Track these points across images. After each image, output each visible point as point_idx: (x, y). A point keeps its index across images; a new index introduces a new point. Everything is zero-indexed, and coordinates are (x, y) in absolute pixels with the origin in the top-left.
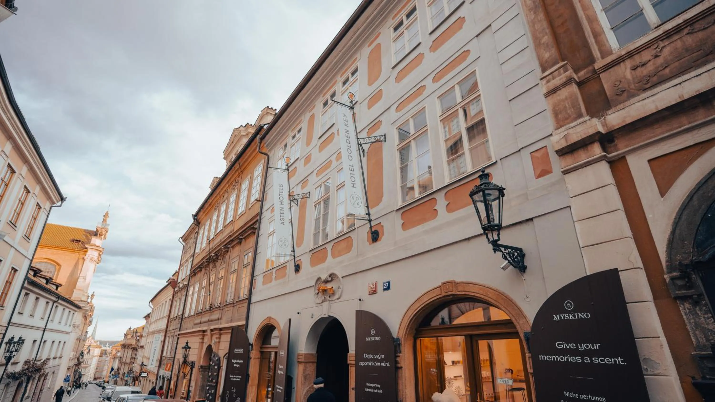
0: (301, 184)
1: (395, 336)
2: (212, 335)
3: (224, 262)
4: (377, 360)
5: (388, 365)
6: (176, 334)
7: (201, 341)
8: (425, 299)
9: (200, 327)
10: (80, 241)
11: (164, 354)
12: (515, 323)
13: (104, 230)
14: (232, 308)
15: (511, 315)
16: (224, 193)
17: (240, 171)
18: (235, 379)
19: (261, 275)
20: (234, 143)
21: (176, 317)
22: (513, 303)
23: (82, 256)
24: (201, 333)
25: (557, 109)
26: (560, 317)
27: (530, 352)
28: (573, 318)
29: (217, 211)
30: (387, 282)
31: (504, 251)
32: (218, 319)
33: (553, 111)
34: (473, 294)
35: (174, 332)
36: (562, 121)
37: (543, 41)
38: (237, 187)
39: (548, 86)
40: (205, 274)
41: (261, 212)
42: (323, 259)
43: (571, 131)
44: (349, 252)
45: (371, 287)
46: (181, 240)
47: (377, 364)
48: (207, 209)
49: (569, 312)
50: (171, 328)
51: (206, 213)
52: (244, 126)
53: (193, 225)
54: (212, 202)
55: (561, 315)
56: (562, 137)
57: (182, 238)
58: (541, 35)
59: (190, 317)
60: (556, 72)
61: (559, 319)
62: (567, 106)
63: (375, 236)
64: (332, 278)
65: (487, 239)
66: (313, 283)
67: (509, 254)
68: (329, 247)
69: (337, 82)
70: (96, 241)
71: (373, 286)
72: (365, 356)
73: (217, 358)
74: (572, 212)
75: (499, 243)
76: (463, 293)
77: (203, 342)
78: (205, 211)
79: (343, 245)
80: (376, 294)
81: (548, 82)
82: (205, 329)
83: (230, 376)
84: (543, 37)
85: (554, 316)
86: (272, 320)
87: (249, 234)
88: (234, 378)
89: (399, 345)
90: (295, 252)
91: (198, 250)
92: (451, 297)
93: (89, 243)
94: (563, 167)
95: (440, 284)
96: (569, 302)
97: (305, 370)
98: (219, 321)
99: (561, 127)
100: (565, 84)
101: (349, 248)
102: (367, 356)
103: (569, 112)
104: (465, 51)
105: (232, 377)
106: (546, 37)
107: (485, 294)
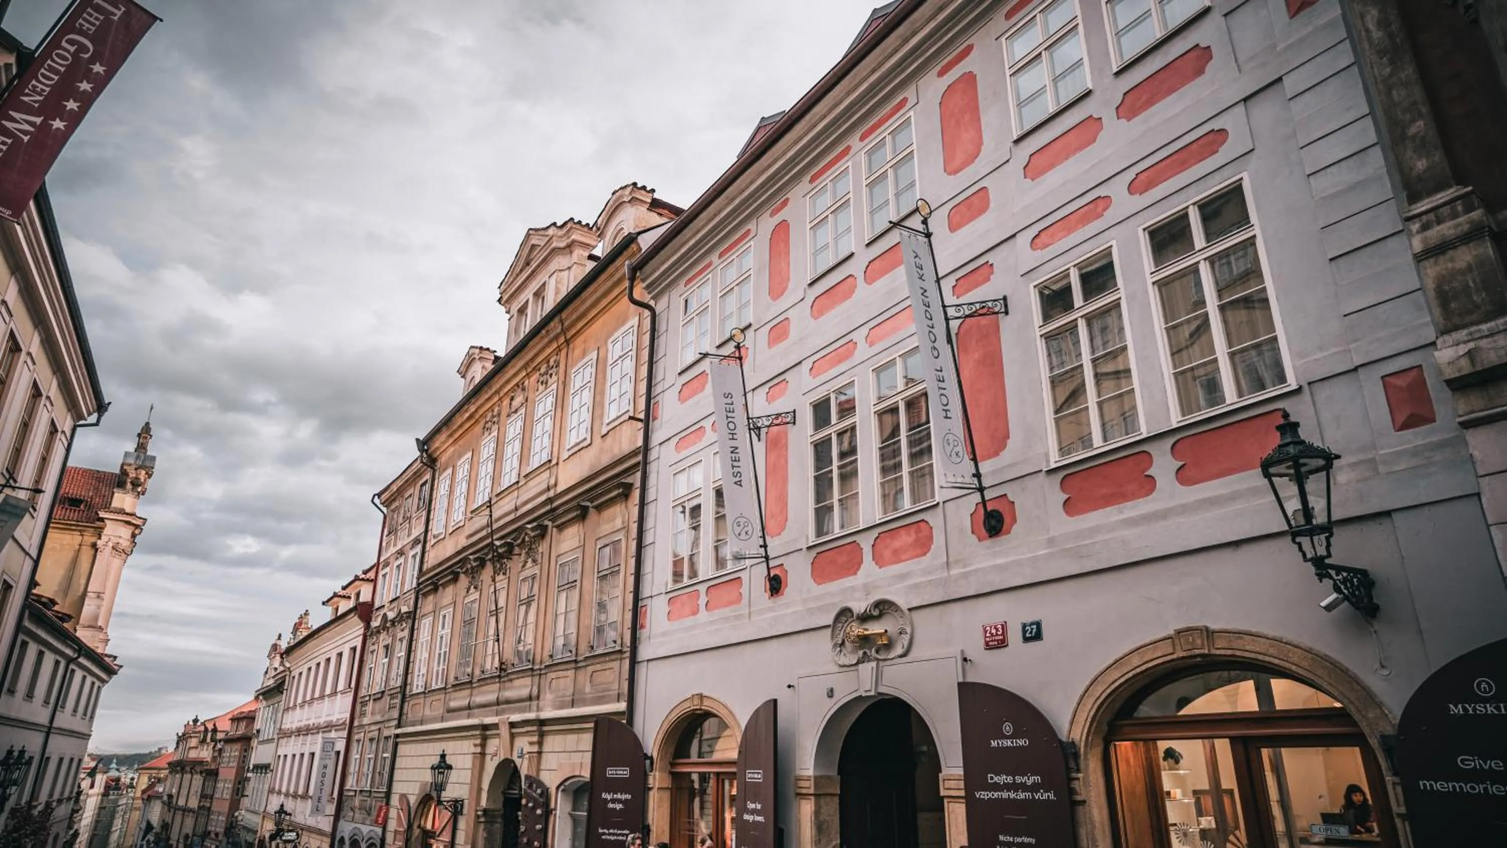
0: (766, 388)
1: (1063, 736)
2: (512, 736)
3: (534, 561)
4: (1023, 787)
5: (1052, 797)
6: (386, 733)
7: (478, 750)
8: (1136, 660)
9: (469, 717)
10: (81, 501)
11: (350, 783)
12: (1356, 717)
13: (143, 472)
14: (571, 673)
15: (1345, 701)
16: (512, 390)
17: (562, 340)
18: (613, 838)
19: (663, 596)
20: (534, 265)
21: (383, 692)
22: (1350, 677)
23: (89, 539)
24: (478, 732)
25: (1447, 288)
26: (1464, 709)
27: (1395, 774)
28: (1496, 712)
29: (495, 433)
30: (1032, 624)
31: (1336, 578)
32: (530, 698)
33: (1437, 293)
34: (1253, 656)
35: (379, 729)
36: (1459, 315)
37: (1412, 130)
38: (554, 378)
39: (1426, 238)
40: (472, 590)
41: (646, 448)
42: (853, 566)
43: (1483, 343)
44: (924, 554)
45: (992, 635)
46: (377, 500)
47: (1022, 796)
48: (461, 426)
49: (1485, 701)
50: (366, 721)
51: (456, 436)
52: (559, 224)
53: (418, 465)
54: (476, 411)
55: (1467, 706)
56: (1461, 353)
57: (379, 495)
58: (1408, 116)
59: (427, 692)
60: (1445, 208)
61: (1461, 712)
62: (1471, 284)
63: (993, 522)
64: (880, 611)
65: (1301, 554)
66: (829, 620)
67: (1345, 581)
68: (866, 543)
69: (852, 152)
70: (122, 500)
71: (997, 630)
72: (992, 778)
73: (539, 791)
74: (1485, 506)
75: (1327, 561)
76: (1229, 652)
77: (483, 754)
78: (455, 431)
79: (905, 539)
80: (1007, 649)
81: (1425, 228)
82: (488, 720)
83: (601, 831)
84: (1413, 121)
85: (1451, 706)
86: (706, 702)
87: (612, 499)
88: (610, 834)
89: (1076, 756)
90: (768, 549)
91: (437, 528)
92: (1199, 659)
93: (107, 507)
94: (1461, 413)
95: (1172, 632)
96: (1483, 681)
97: (817, 813)
98: (534, 703)
99: (1456, 328)
100: (1465, 239)
101: (924, 545)
102: (996, 779)
103: (1475, 298)
104: (1213, 130)
105: (604, 834)
106: (1421, 123)
107: (1281, 657)
